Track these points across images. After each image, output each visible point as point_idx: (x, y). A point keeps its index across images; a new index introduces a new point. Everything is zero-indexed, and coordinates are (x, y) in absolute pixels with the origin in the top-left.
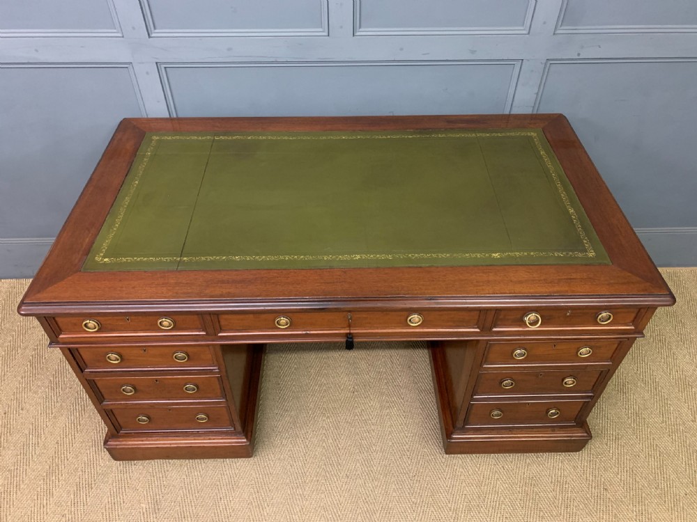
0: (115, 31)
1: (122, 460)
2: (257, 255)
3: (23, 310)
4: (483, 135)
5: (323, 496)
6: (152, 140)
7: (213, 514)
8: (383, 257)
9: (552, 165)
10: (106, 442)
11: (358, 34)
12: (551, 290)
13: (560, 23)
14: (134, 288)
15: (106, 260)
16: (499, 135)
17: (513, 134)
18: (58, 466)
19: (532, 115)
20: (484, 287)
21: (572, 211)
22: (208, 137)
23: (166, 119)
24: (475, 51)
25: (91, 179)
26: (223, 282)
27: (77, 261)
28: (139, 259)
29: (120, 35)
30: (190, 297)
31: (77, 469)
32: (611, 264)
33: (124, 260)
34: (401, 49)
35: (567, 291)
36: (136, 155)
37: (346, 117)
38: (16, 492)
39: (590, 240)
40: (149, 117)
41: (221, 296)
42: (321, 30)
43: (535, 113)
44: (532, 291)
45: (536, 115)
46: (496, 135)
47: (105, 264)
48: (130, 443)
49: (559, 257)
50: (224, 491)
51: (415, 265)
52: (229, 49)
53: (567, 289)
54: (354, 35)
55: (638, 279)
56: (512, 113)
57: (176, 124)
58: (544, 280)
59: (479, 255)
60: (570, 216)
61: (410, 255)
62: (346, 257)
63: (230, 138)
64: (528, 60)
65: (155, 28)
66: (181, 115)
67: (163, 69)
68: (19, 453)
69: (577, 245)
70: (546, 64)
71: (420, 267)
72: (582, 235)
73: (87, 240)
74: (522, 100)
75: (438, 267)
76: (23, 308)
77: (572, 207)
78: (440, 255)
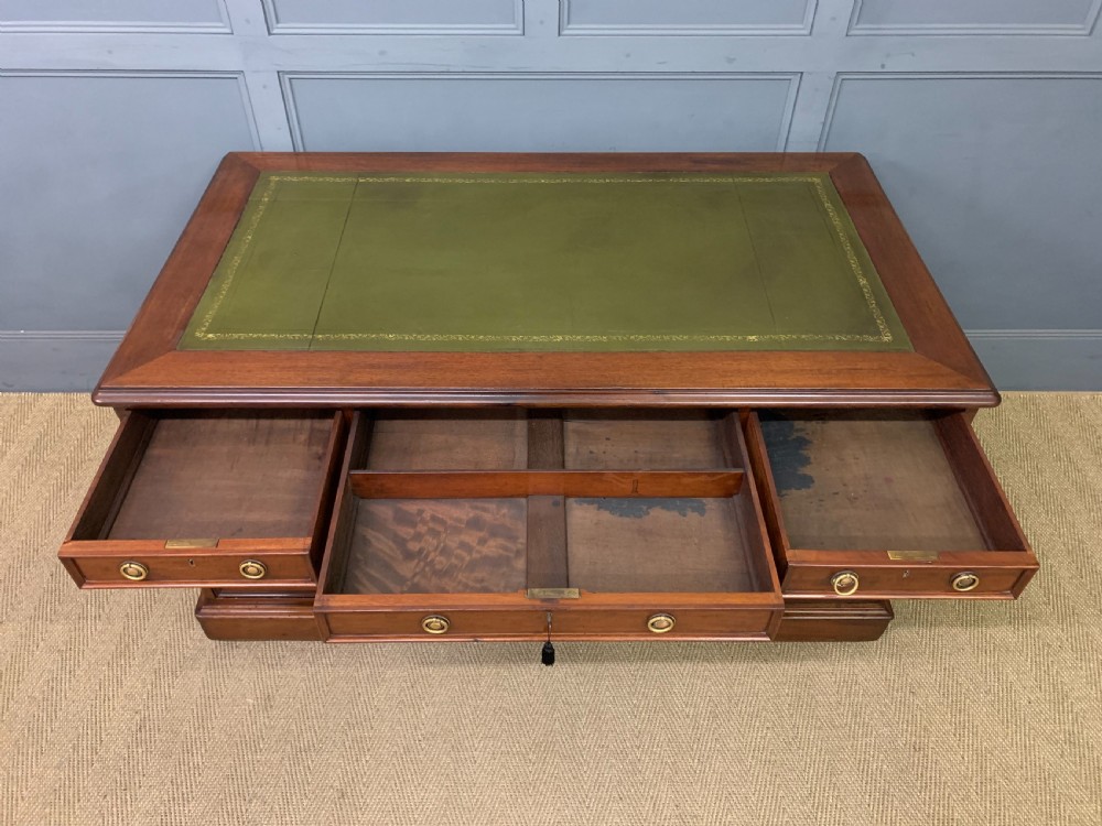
0: (221, 25)
1: (220, 639)
2: (420, 333)
3: (100, 398)
4: (745, 180)
5: (506, 694)
6: (270, 181)
7: (348, 716)
8: (595, 338)
9: (838, 220)
10: (198, 610)
11: (566, 32)
12: (827, 382)
13: (856, 19)
14: (249, 371)
15: (210, 336)
16: (767, 180)
17: (786, 180)
18: (128, 646)
19: (817, 154)
20: (733, 379)
21: (863, 282)
22: (350, 180)
23: (288, 154)
24: (734, 59)
25: (185, 233)
26: (372, 366)
27: (170, 337)
28: (255, 336)
29: (228, 31)
30: (327, 384)
31: (155, 651)
32: (913, 350)
33: (236, 336)
34: (628, 56)
35: (848, 385)
36: (247, 200)
37: (549, 154)
38: (70, 681)
39: (888, 321)
40: (266, 150)
41: (371, 384)
42: (512, 26)
43: (821, 151)
44: (799, 383)
45: (824, 154)
46: (762, 180)
47: (209, 341)
48: (232, 611)
49: (840, 340)
50: (363, 685)
51: (638, 350)
52: (382, 53)
53: (849, 381)
54: (559, 35)
55: (949, 370)
56: (789, 150)
57: (303, 161)
58: (819, 370)
59: (728, 338)
60: (861, 289)
61: (632, 337)
62: (543, 338)
63: (380, 180)
64: (810, 73)
65: (278, 22)
66: (310, 149)
67: (288, 79)
68: (73, 628)
69: (868, 326)
70: (836, 79)
71: (646, 352)
72: (876, 313)
73: (183, 310)
74: (802, 133)
75: (670, 353)
76: (100, 394)
77: (865, 275)
78: (674, 338)
